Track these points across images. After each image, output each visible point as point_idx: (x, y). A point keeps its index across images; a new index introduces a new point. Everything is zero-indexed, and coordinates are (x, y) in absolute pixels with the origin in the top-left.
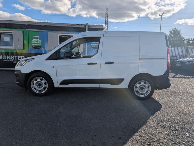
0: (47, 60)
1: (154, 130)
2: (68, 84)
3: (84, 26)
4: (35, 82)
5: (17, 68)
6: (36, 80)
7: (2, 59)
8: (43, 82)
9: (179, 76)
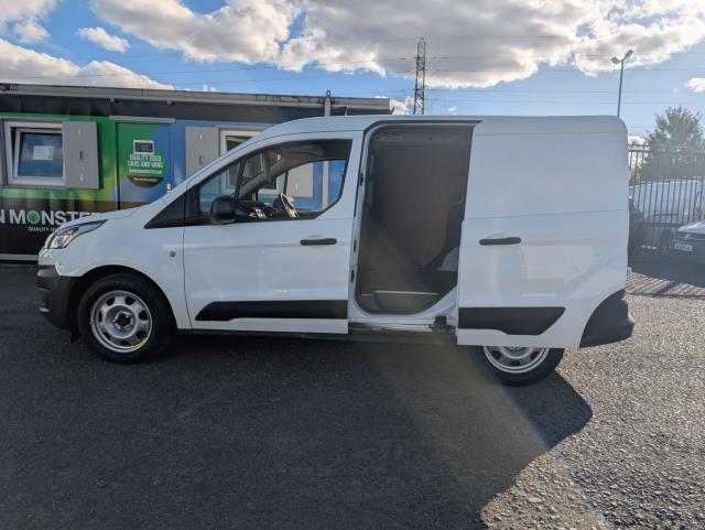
0: (149, 226)
1: (541, 519)
2: (227, 318)
3: (319, 102)
4: (105, 309)
5: (46, 255)
6: (110, 302)
7: (24, 222)
8: (136, 308)
9: (682, 288)
